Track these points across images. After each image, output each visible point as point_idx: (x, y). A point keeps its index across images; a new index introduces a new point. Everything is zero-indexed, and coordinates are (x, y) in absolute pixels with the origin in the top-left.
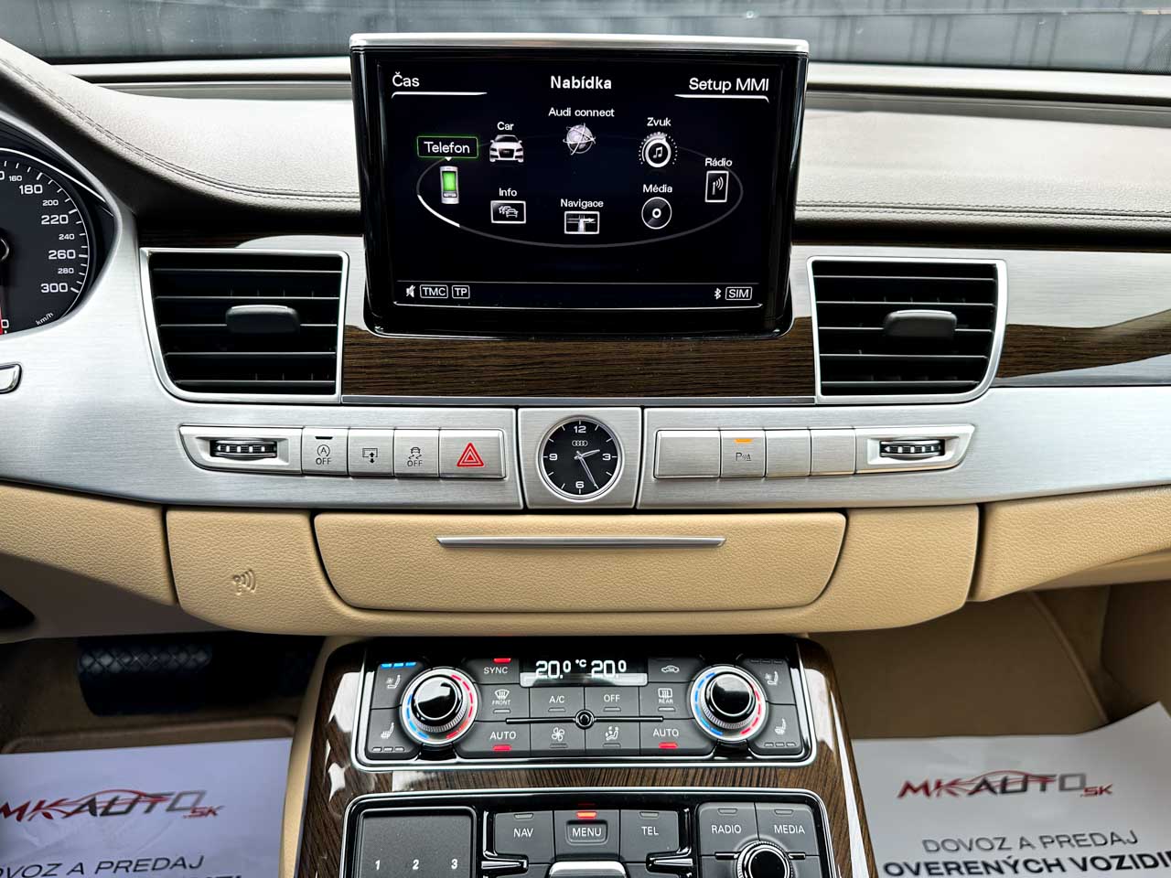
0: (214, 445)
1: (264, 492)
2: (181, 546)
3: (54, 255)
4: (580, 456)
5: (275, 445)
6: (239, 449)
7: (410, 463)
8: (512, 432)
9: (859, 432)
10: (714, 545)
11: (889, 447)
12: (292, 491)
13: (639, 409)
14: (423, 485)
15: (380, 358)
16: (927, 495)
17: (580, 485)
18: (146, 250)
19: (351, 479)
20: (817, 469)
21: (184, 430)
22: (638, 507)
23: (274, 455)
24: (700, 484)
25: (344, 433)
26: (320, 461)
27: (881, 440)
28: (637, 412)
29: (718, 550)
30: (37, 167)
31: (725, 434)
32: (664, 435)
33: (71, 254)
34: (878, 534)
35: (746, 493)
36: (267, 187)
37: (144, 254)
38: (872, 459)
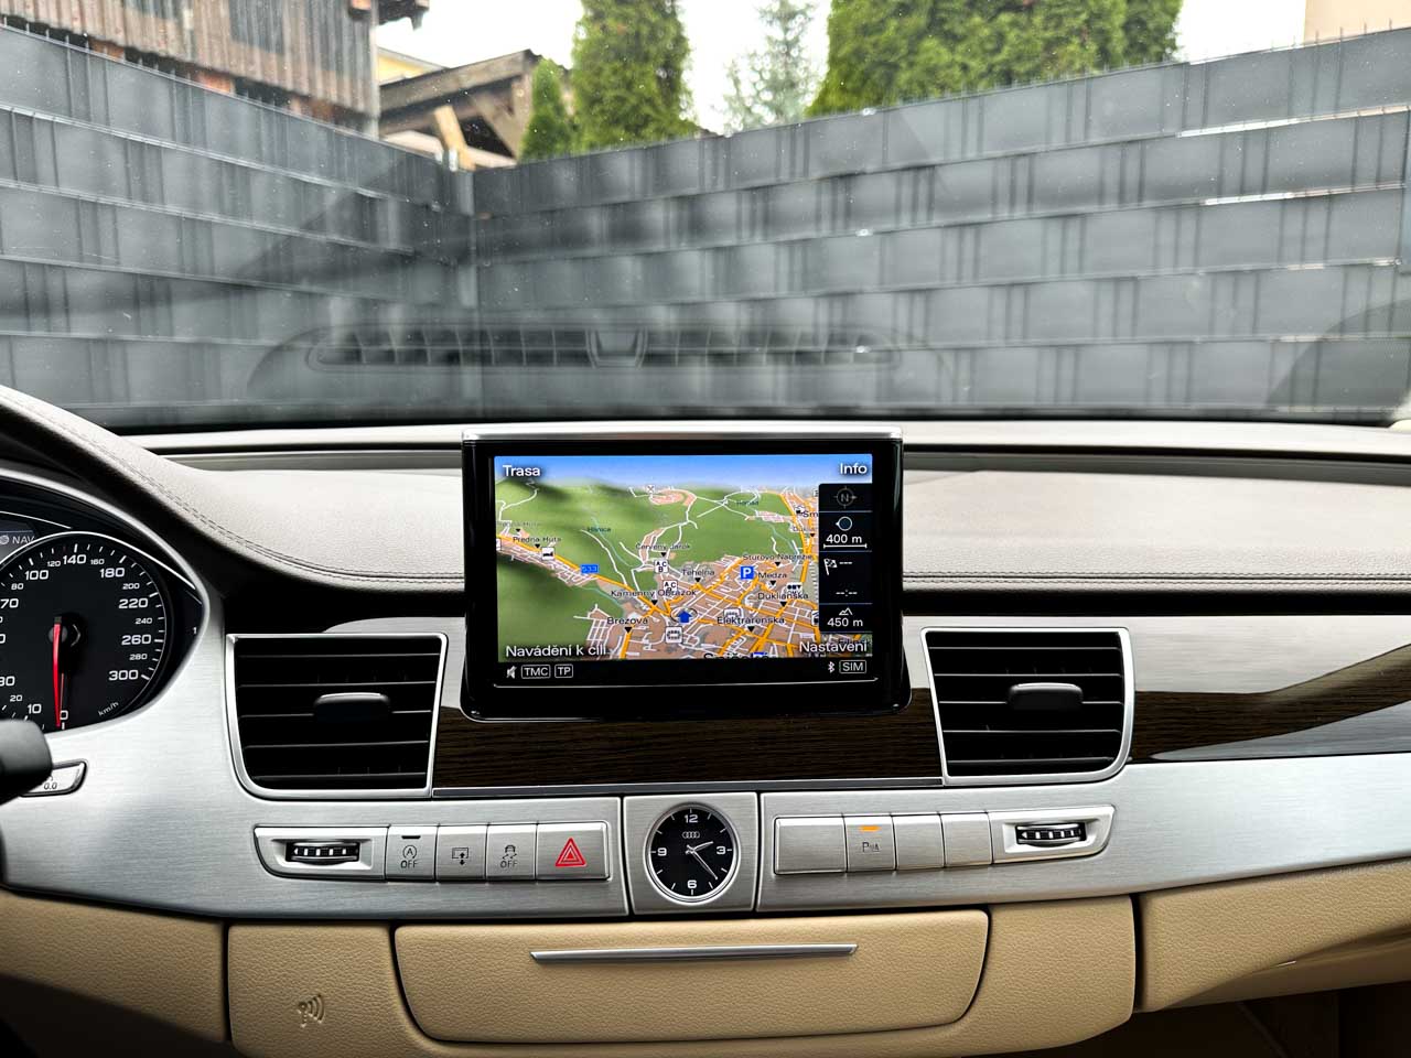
0: (290, 849)
1: (343, 901)
2: (243, 968)
3: (129, 640)
4: (692, 850)
5: (358, 847)
6: (318, 852)
7: (504, 864)
8: (616, 823)
9: (994, 816)
10: (845, 953)
11: (1026, 833)
12: (373, 899)
13: (755, 794)
14: (517, 889)
15: (475, 746)
17: (692, 884)
18: (232, 637)
19: (437, 884)
20: (951, 860)
21: (259, 832)
22: (758, 910)
23: (355, 858)
24: (824, 881)
25: (432, 831)
26: (405, 864)
27: (1017, 825)
28: (752, 798)
29: (850, 958)
30: (122, 550)
31: (849, 821)
32: (783, 823)
33: (146, 639)
34: (1025, 934)
35: (876, 889)
36: (366, 569)
37: (231, 641)
38: (1009, 846)
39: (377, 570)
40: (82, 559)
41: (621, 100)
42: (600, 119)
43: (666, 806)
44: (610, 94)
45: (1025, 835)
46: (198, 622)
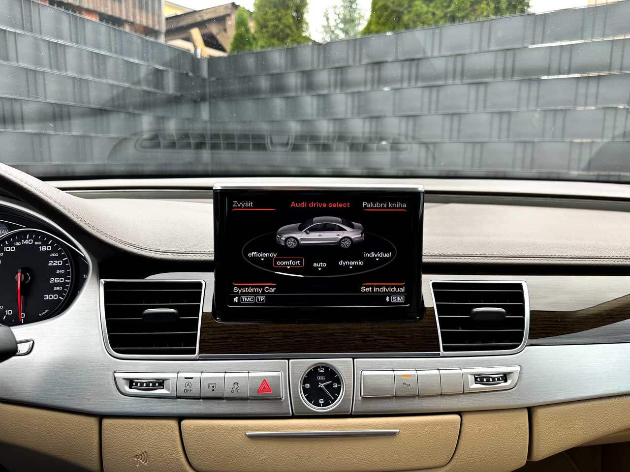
0: (131, 383)
1: (156, 408)
2: (109, 439)
3: (53, 280)
4: (322, 385)
5: (163, 382)
6: (145, 385)
7: (233, 391)
8: (286, 372)
9: (464, 371)
10: (394, 434)
11: (479, 378)
12: (171, 407)
13: (351, 359)
14: (239, 403)
15: (219, 334)
16: (501, 404)
17: (321, 401)
18: (102, 281)
19: (201, 400)
20: (444, 392)
21: (116, 375)
22: (353, 414)
23: (162, 387)
24: (384, 401)
25: (199, 375)
26: (186, 391)
27: (475, 375)
28: (350, 361)
29: (396, 437)
30: (50, 238)
31: (397, 373)
32: (365, 373)
33: (62, 280)
34: (478, 425)
35: (409, 404)
36: (166, 249)
37: (102, 283)
38: (472, 384)
39: (172, 249)
40: (31, 242)
41: (276, 26)
42: (266, 35)
43: (310, 365)
44: (271, 24)
45: (479, 379)
46: (87, 273)
